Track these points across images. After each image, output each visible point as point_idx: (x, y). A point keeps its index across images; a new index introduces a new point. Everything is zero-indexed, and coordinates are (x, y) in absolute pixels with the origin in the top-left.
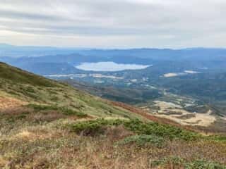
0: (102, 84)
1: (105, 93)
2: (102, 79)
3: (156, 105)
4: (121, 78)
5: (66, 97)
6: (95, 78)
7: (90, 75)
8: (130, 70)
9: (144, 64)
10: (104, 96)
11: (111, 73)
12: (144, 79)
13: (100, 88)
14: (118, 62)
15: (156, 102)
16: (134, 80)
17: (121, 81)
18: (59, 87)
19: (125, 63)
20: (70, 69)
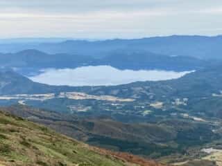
0: (88, 113)
1: (94, 133)
2: (87, 103)
3: (208, 158)
4: (128, 100)
5: (25, 144)
6: (74, 102)
7: (62, 95)
8: (148, 83)
9: (178, 70)
10: (93, 140)
11: (107, 90)
12: (178, 102)
13: (83, 124)
14: (121, 67)
15: (208, 151)
16: (158, 105)
17: (129, 106)
18: (6, 122)
19: (136, 68)
20: (20, 83)
